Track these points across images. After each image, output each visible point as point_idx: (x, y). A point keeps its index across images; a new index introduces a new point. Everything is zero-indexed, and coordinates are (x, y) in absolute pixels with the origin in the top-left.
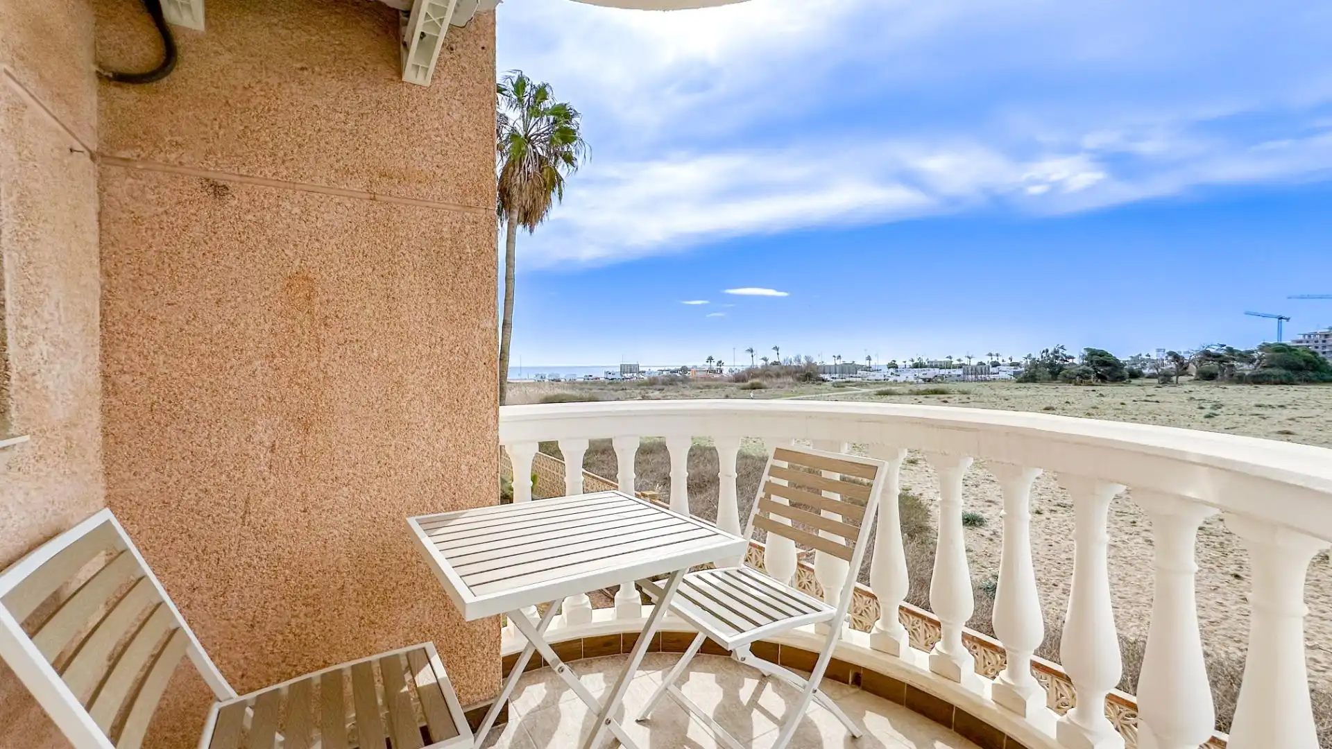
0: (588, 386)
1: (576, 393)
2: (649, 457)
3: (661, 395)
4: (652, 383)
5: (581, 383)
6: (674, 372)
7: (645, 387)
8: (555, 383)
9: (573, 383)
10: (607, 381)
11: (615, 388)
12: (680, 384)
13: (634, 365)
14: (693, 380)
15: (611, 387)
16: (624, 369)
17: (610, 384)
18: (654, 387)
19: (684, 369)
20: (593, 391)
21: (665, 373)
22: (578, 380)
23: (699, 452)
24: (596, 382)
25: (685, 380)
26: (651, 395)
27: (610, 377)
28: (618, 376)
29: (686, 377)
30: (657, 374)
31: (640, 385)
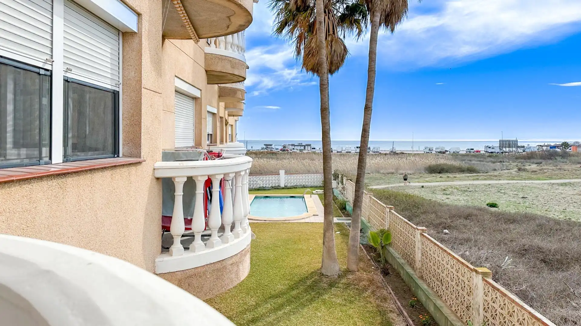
0: (469, 158)
1: (456, 163)
2: (512, 226)
3: (538, 168)
4: (530, 157)
5: (463, 155)
6: (555, 147)
7: (522, 160)
8: (440, 154)
9: (456, 155)
10: (487, 154)
11: (493, 160)
12: (559, 159)
13: (512, 141)
14: (574, 156)
15: (489, 159)
16: (503, 144)
17: (490, 156)
18: (532, 160)
19: (565, 145)
20: (473, 162)
21: (545, 148)
22: (461, 152)
23: (566, 227)
24: (477, 155)
25: (565, 155)
26: (527, 167)
27: (490, 150)
28: (497, 150)
29: (566, 153)
30: (536, 150)
31: (517, 158)
